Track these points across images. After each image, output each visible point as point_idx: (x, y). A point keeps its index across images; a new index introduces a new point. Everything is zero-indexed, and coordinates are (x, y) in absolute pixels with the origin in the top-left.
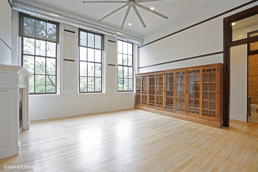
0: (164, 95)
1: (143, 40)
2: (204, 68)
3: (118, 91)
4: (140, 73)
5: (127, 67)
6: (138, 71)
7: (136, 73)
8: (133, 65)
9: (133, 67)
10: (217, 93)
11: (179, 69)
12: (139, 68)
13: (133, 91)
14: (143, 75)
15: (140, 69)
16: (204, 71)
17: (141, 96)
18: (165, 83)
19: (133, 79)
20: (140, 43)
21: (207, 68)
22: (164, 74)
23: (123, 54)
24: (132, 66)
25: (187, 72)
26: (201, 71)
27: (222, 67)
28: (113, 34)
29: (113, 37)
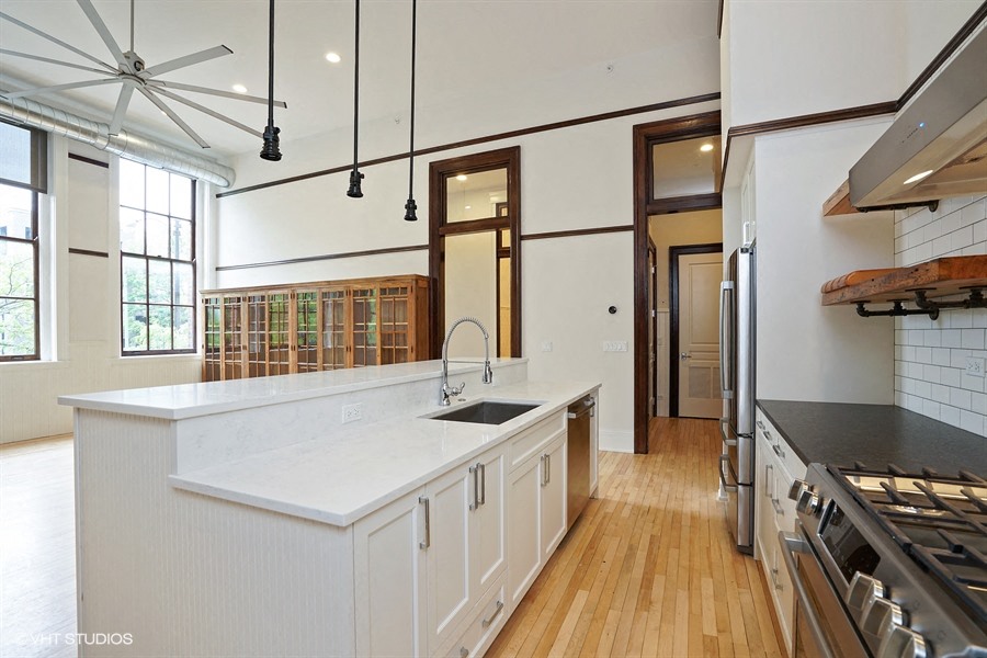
0: (290, 359)
1: (231, 170)
2: (384, 286)
3: (124, 354)
4: (224, 285)
5: (168, 264)
6: (217, 280)
7: (207, 288)
8: (194, 256)
9: (194, 265)
10: (409, 351)
11: (329, 282)
12: (217, 269)
13: (195, 351)
14: (227, 296)
15: (221, 272)
16: (383, 291)
17: (222, 366)
18: (295, 324)
19: (195, 307)
20: (222, 183)
21: (391, 285)
22: (293, 296)
23: (145, 211)
24: (188, 258)
25: (348, 293)
26: (376, 292)
27: (424, 284)
28: (95, 135)
29: (92, 145)
